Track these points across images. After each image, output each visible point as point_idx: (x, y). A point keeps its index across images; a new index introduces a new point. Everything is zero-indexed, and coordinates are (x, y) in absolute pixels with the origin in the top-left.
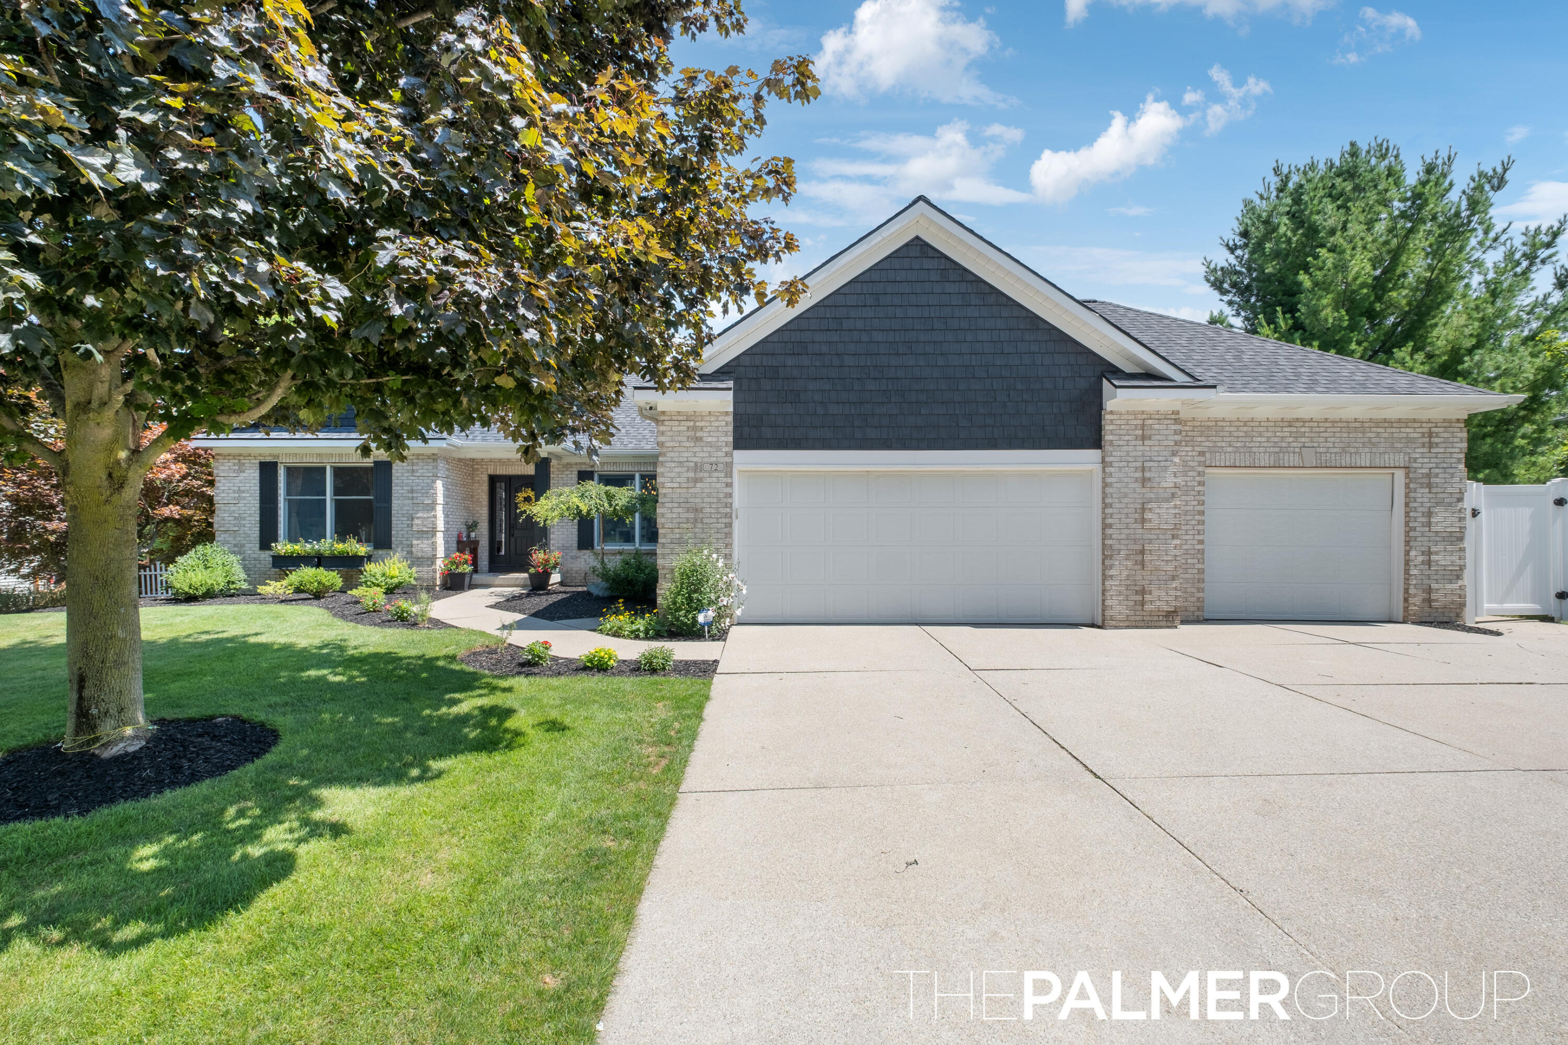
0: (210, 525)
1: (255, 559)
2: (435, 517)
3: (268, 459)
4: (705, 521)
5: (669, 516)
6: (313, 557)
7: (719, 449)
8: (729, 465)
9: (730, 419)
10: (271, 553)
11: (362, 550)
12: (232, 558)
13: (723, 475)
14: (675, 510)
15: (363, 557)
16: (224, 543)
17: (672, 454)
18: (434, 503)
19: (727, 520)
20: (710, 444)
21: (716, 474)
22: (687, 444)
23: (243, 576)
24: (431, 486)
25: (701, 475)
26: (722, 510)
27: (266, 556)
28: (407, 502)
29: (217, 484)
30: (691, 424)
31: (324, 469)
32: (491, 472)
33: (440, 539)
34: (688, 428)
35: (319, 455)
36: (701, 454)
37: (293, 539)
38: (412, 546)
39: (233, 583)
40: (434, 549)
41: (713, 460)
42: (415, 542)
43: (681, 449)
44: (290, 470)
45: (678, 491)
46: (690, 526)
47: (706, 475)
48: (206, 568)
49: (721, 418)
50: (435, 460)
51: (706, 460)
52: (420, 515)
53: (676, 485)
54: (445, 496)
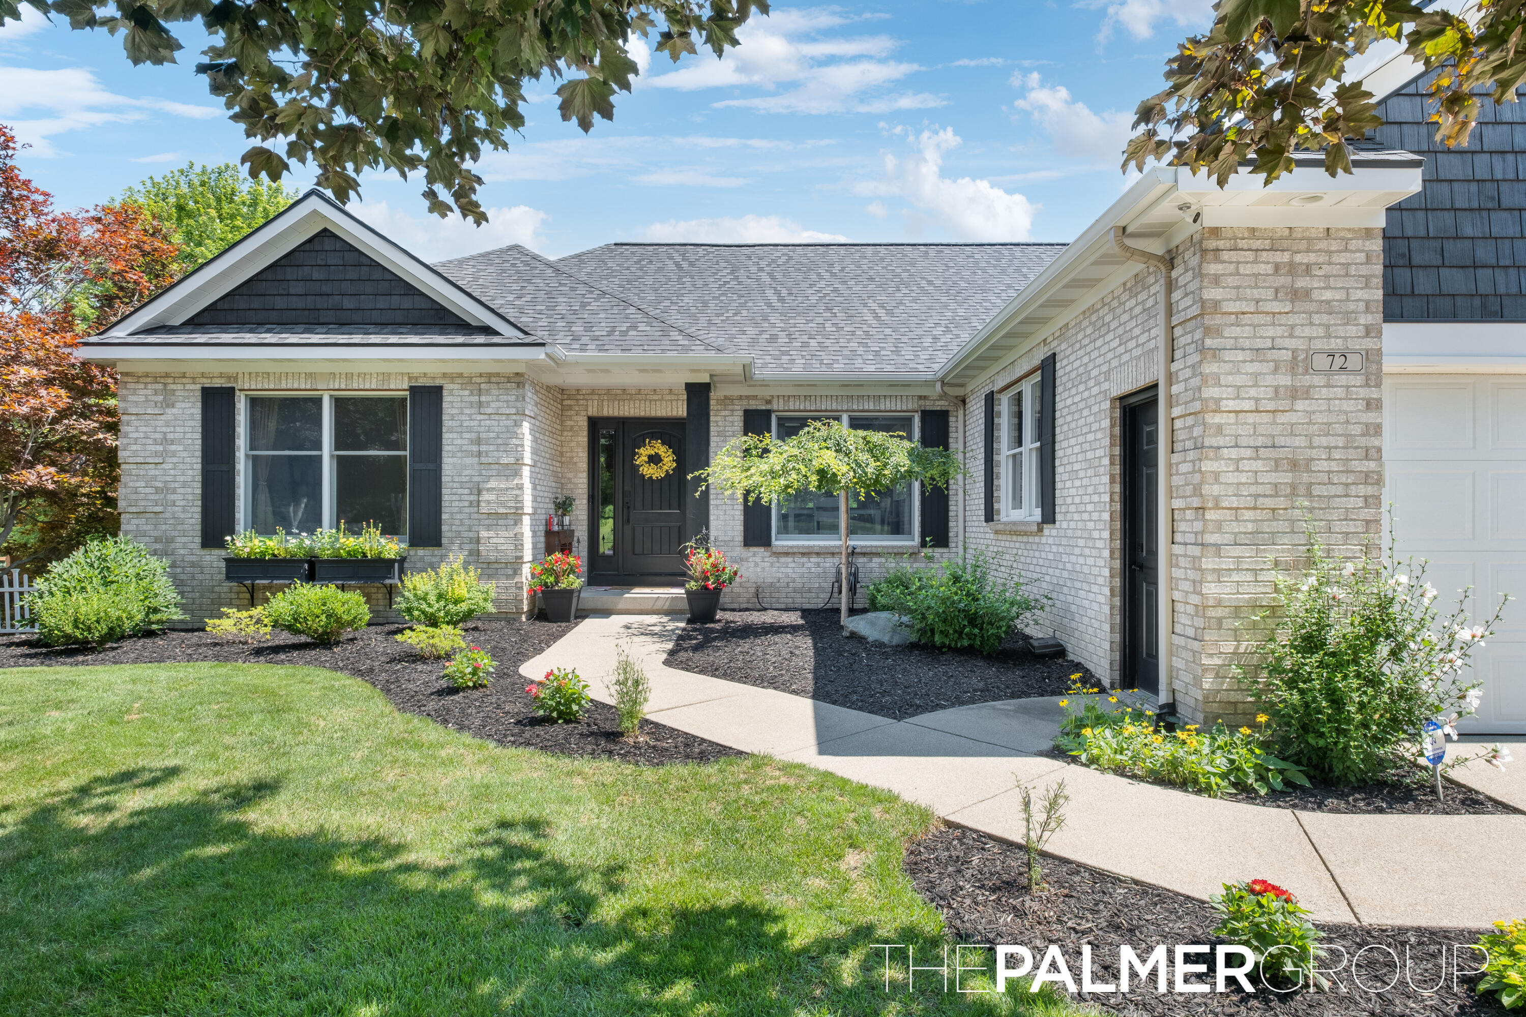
0: (111, 502)
1: (193, 565)
2: (520, 487)
3: (218, 383)
4: (1317, 490)
5: (1231, 478)
6: (301, 561)
7: (1348, 318)
8: (1373, 357)
9: (1377, 245)
10: (223, 553)
11: (391, 547)
12: (155, 563)
13: (1359, 380)
14: (1246, 465)
15: (391, 562)
16: (139, 534)
17: (1236, 331)
18: (519, 463)
19: (1370, 490)
20: (1327, 307)
21: (1343, 379)
22: (1276, 307)
23: (172, 595)
24: (512, 432)
25: (1307, 380)
26: (1356, 465)
27: (214, 559)
28: (468, 461)
29: (123, 428)
30: (1285, 257)
31: (318, 401)
32: (593, 411)
33: (526, 527)
34: (1277, 267)
35: (310, 375)
36: (1307, 331)
37: (262, 527)
38: (478, 541)
39: (156, 610)
40: (519, 547)
41: (1335, 344)
42: (484, 534)
43: (1256, 319)
44: (255, 403)
45: (1251, 418)
46: (1281, 502)
47: (1319, 380)
48: (106, 584)
49: (1353, 245)
50: (520, 385)
51: (1318, 345)
52: (492, 484)
53: (1248, 405)
54: (535, 452)
